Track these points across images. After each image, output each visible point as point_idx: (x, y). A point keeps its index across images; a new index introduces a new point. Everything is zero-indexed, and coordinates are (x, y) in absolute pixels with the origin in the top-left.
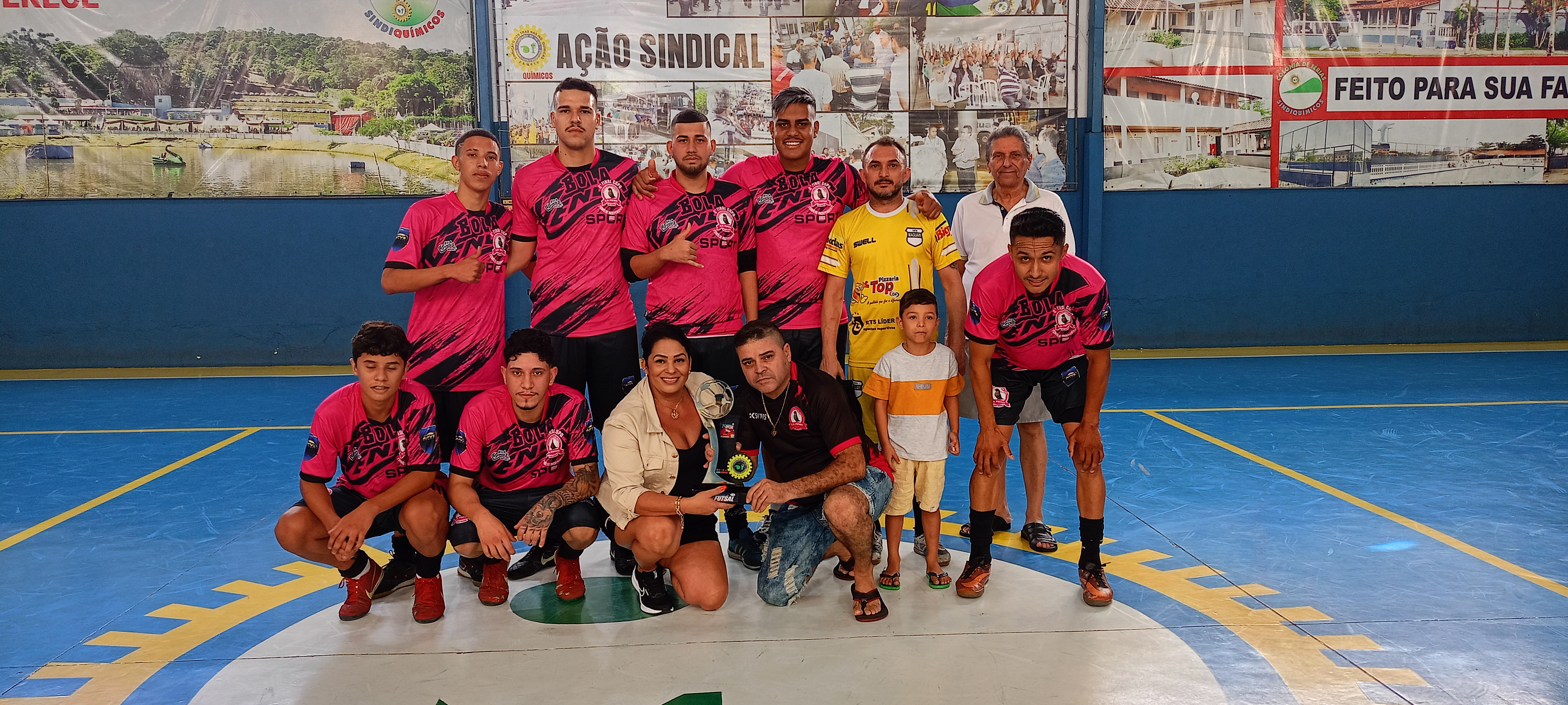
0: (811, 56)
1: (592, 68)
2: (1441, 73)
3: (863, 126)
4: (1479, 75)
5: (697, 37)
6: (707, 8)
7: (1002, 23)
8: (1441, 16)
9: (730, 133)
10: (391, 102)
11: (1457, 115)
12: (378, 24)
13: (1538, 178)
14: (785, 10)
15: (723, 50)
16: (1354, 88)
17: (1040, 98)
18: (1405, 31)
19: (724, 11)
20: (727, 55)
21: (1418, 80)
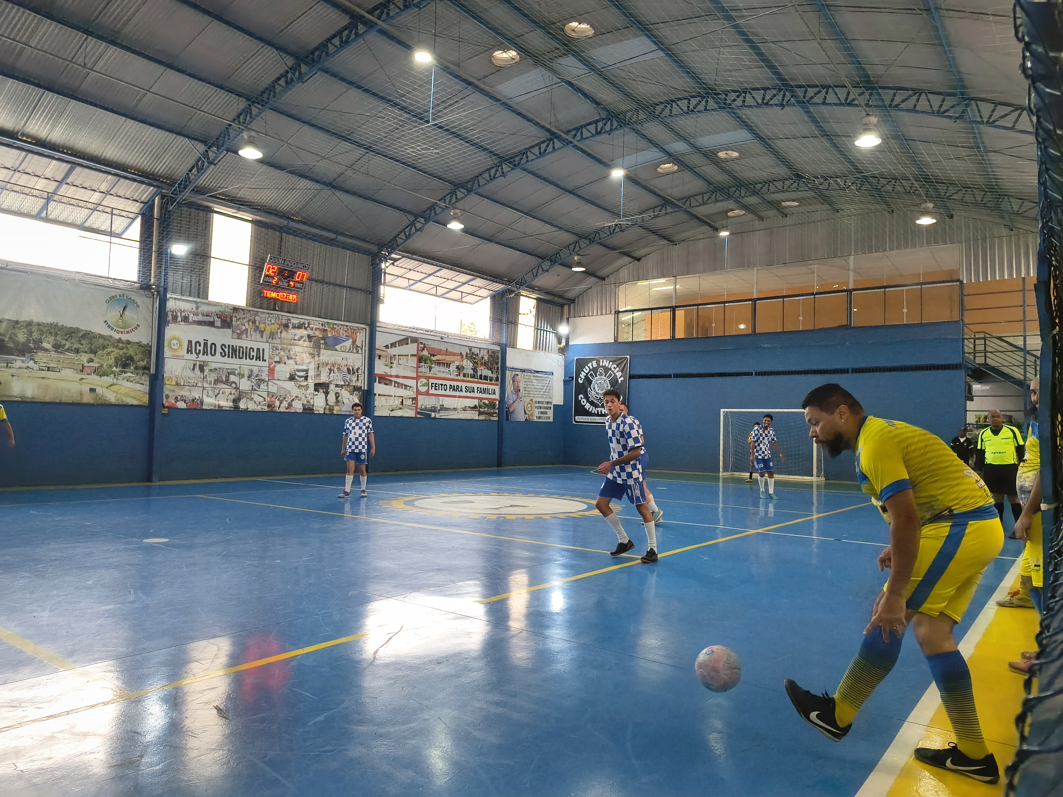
0: (283, 360)
1: (201, 355)
2: (455, 383)
3: (300, 387)
4: (464, 385)
5: (243, 348)
6: (247, 337)
7: (344, 355)
8: (455, 367)
9: (252, 386)
10: (112, 361)
11: (459, 397)
12: (109, 326)
13: (476, 417)
14: (275, 341)
15: (252, 354)
16: (436, 386)
17: (354, 382)
18: (447, 370)
19: (253, 338)
20: (253, 356)
21: (450, 385)
